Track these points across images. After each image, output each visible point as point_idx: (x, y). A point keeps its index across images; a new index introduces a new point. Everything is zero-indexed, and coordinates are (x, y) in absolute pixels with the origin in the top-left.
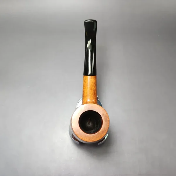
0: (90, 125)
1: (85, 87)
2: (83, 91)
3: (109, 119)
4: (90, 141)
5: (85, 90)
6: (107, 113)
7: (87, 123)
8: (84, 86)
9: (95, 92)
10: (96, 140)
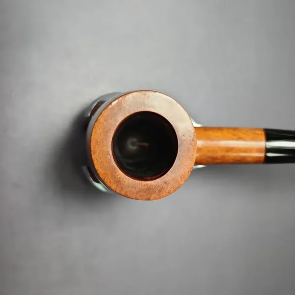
0: (132, 145)
1: (231, 131)
2: (220, 129)
3: (155, 198)
4: (93, 145)
5: (225, 132)
6: (169, 193)
7: (135, 140)
8: (235, 129)
9: (219, 161)
10: (95, 162)
